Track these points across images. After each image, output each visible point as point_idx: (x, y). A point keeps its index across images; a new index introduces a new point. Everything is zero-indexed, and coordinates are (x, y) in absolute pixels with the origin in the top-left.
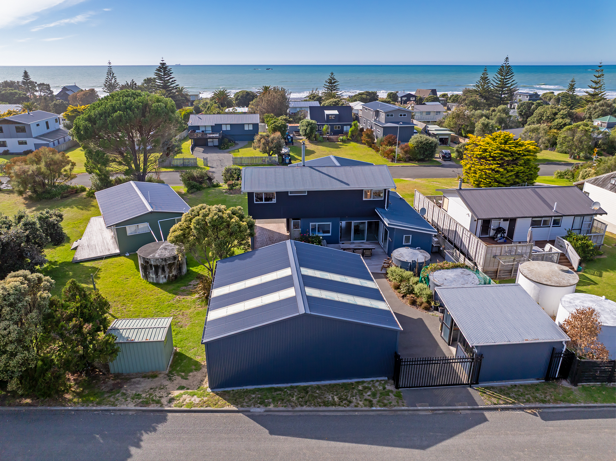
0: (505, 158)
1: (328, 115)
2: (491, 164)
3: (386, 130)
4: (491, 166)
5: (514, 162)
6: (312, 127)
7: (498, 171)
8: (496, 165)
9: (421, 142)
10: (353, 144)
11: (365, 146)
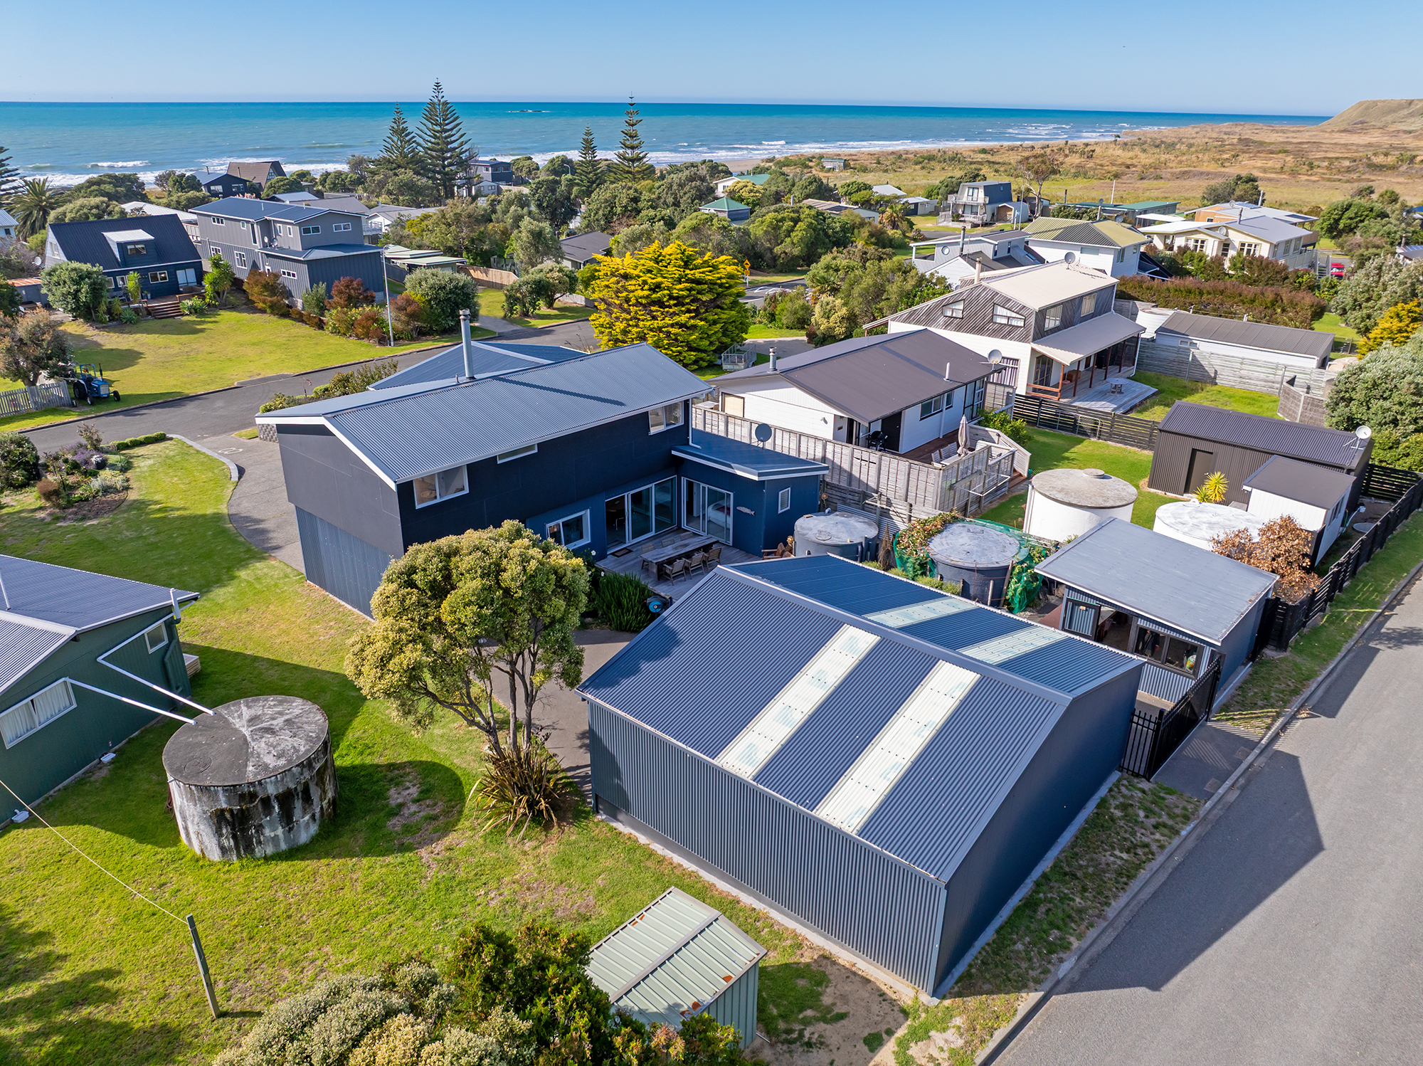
0: (699, 296)
1: (122, 246)
2: (674, 314)
3: (317, 271)
4: (677, 319)
5: (715, 304)
6: (94, 283)
7: (694, 327)
8: (687, 315)
9: (442, 288)
10: (227, 317)
11: (266, 317)
